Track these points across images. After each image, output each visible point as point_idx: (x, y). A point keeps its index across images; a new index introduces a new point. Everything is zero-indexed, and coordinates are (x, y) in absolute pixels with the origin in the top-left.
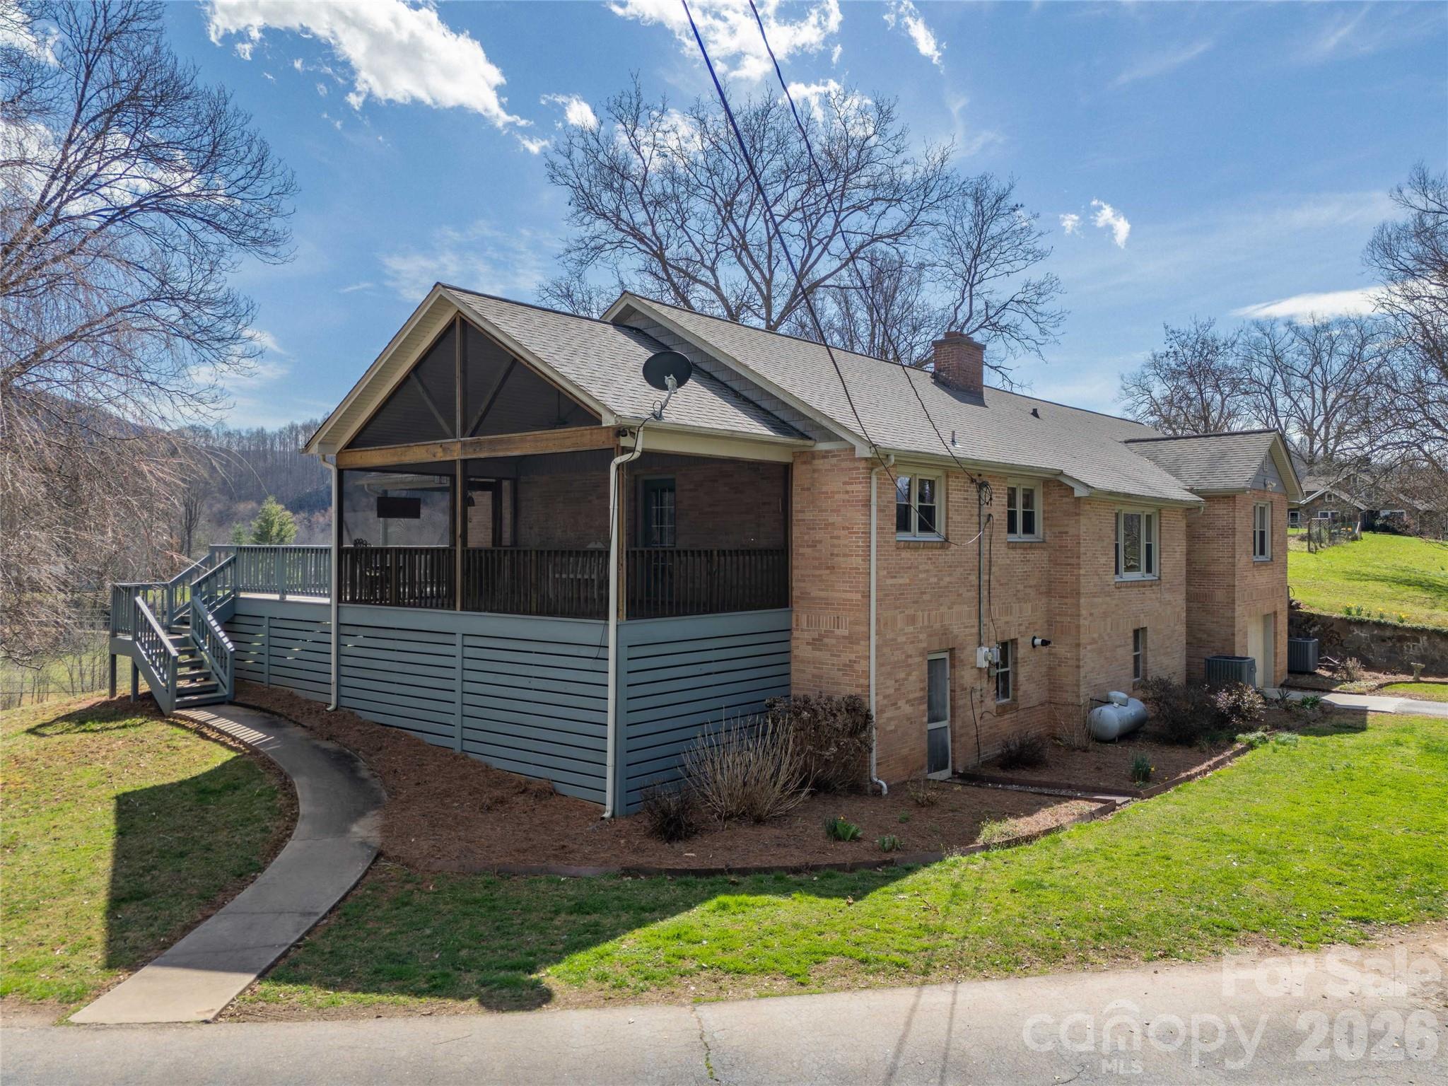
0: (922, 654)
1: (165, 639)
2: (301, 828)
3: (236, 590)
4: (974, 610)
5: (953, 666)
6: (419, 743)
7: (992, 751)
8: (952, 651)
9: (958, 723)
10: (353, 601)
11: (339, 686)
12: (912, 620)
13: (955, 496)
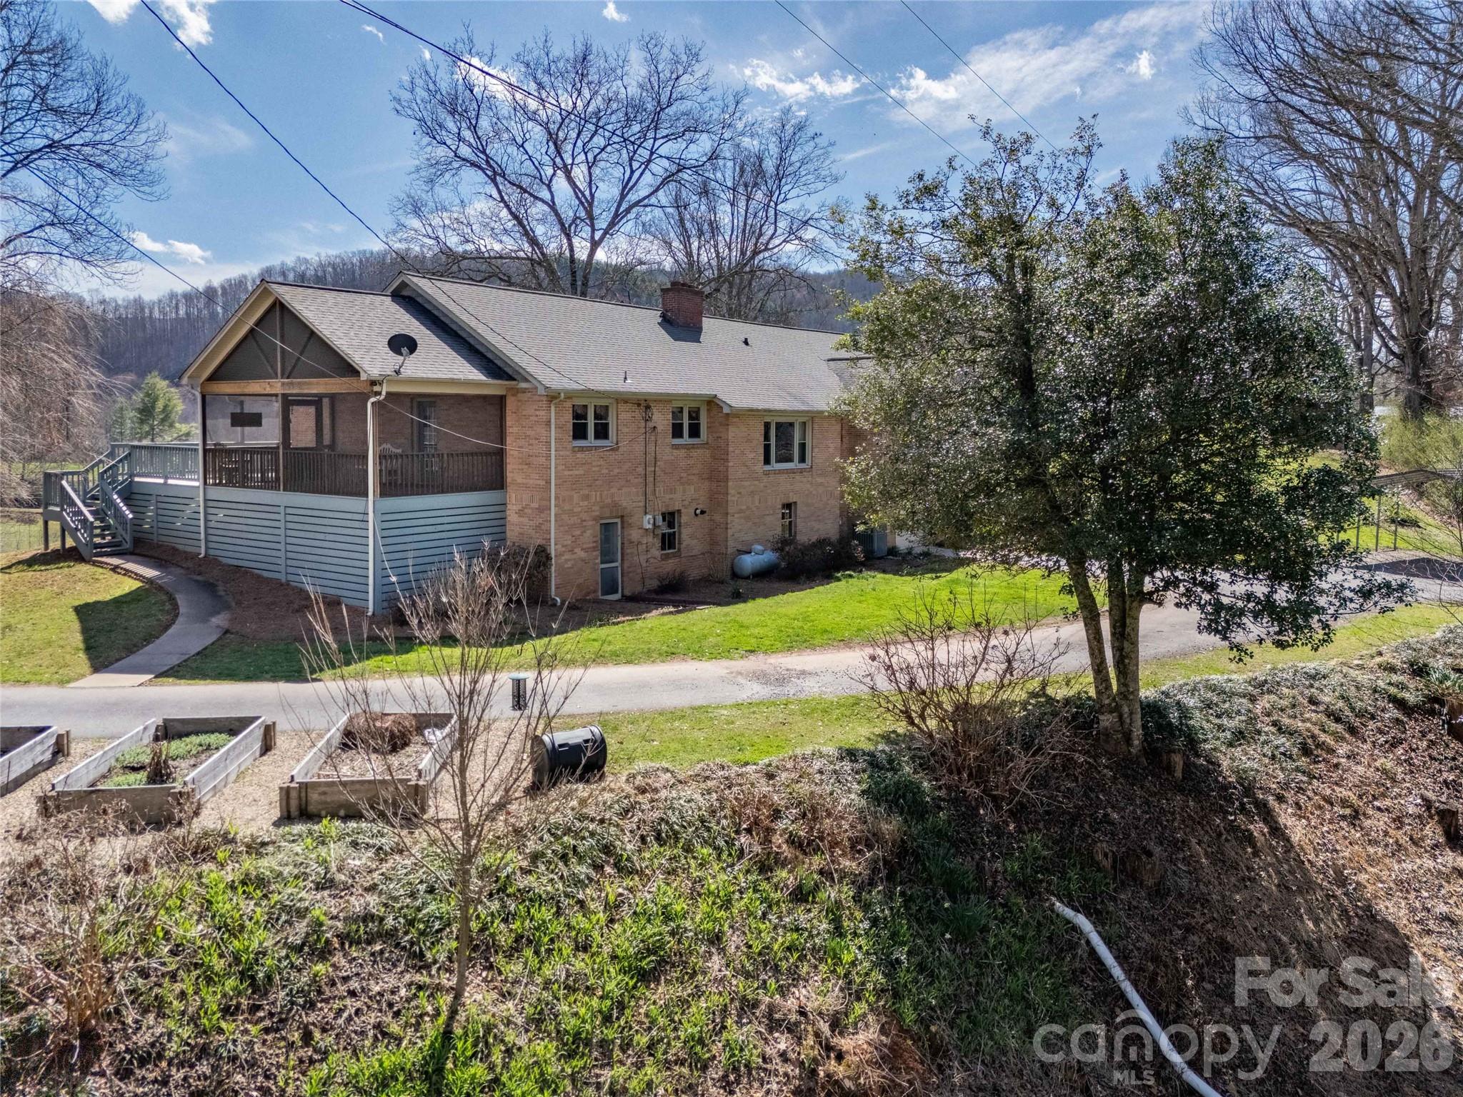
0: (595, 519)
1: (85, 510)
2: (180, 619)
3: (132, 475)
4: (641, 491)
5: (623, 528)
6: (259, 576)
7: (654, 584)
8: (622, 517)
9: (626, 564)
10: (215, 484)
11: (207, 541)
12: (587, 497)
13: (623, 416)
